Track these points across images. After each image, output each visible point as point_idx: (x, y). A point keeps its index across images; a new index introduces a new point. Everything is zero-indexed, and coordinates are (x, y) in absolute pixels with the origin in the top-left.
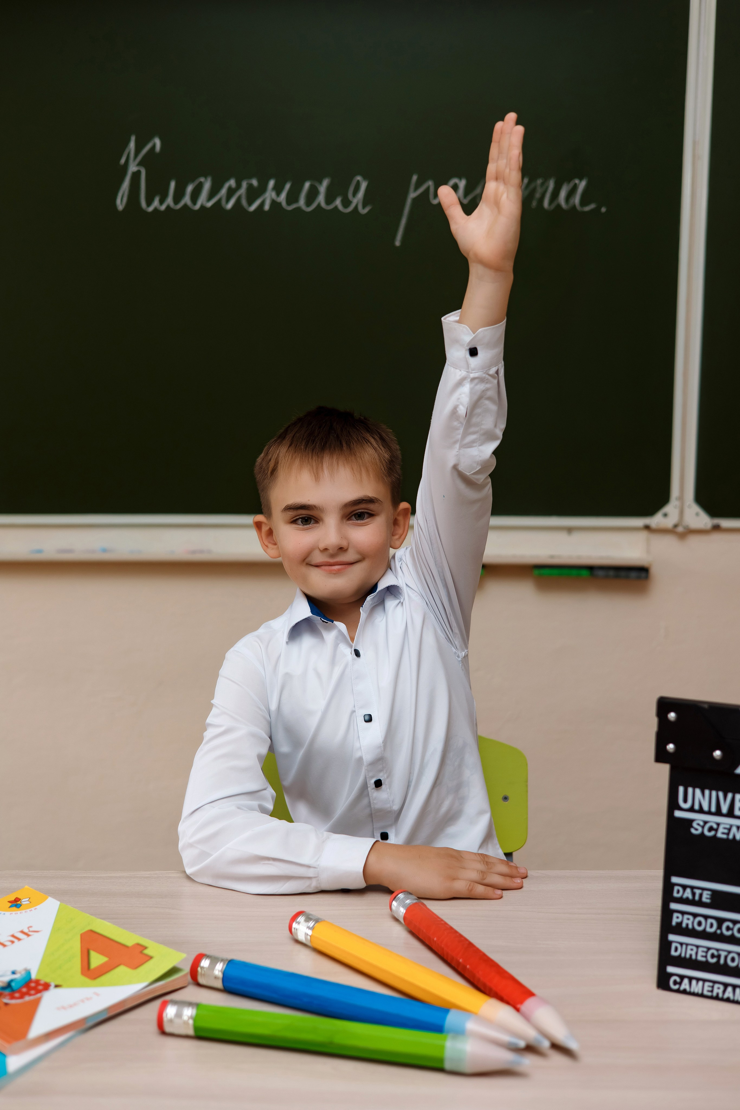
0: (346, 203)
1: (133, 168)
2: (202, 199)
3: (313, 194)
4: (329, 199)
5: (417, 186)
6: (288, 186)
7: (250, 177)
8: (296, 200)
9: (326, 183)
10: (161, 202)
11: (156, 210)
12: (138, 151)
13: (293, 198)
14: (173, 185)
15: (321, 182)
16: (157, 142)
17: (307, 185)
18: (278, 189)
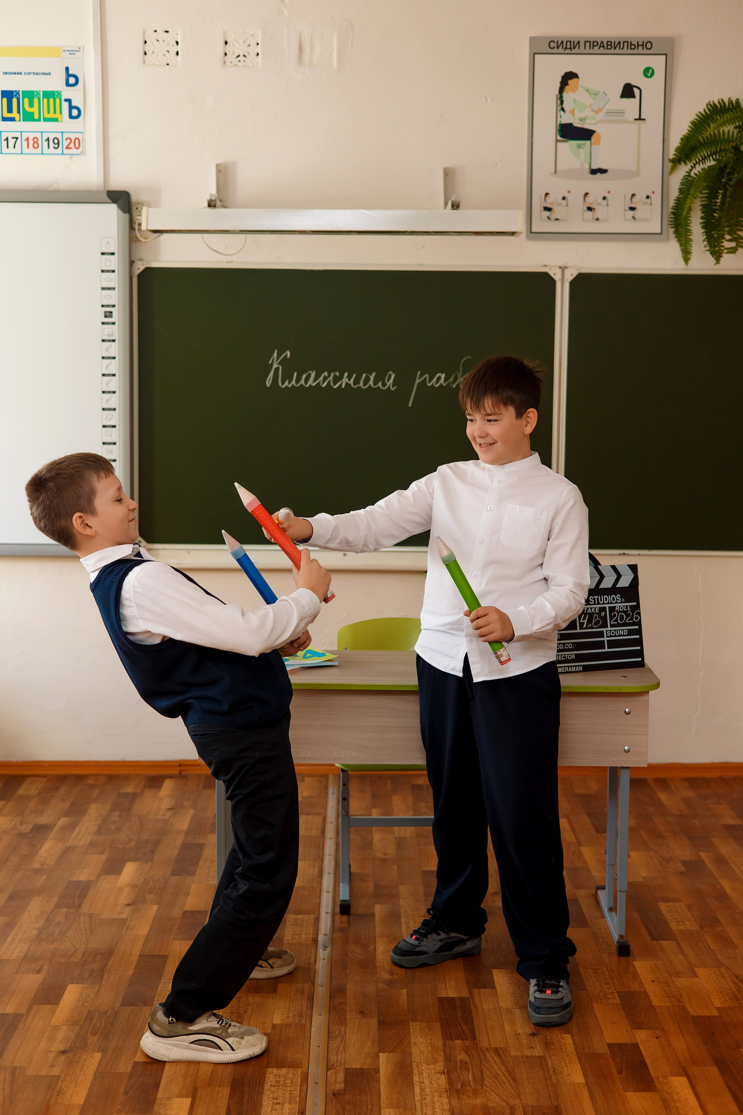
0: (384, 385)
1: (275, 366)
2: (310, 382)
3: (367, 380)
4: (375, 384)
5: (420, 377)
6: (354, 376)
7: (335, 371)
8: (359, 383)
9: (374, 374)
10: (289, 383)
11: (286, 387)
12: (278, 357)
13: (357, 382)
14: (295, 374)
15: (371, 374)
16: (288, 353)
17: (364, 375)
18: (349, 377)
